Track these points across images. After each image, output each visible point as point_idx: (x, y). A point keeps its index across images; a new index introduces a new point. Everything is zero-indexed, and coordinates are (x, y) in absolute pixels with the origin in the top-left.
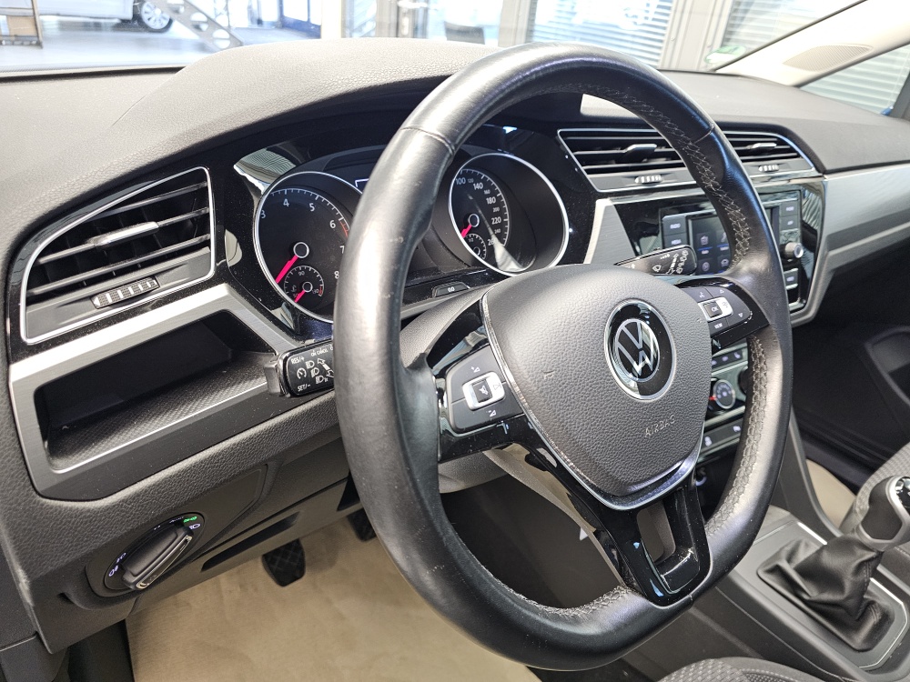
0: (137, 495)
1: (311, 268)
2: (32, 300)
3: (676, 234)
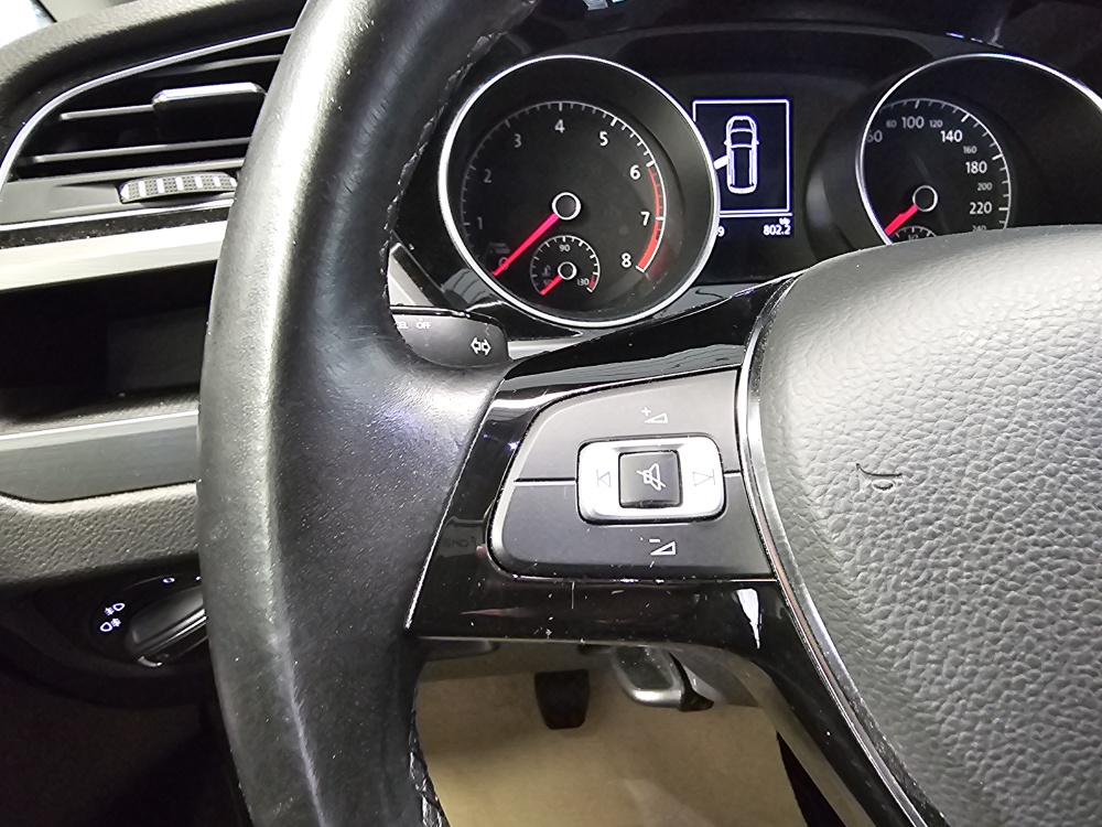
0: (104, 515)
1: (582, 242)
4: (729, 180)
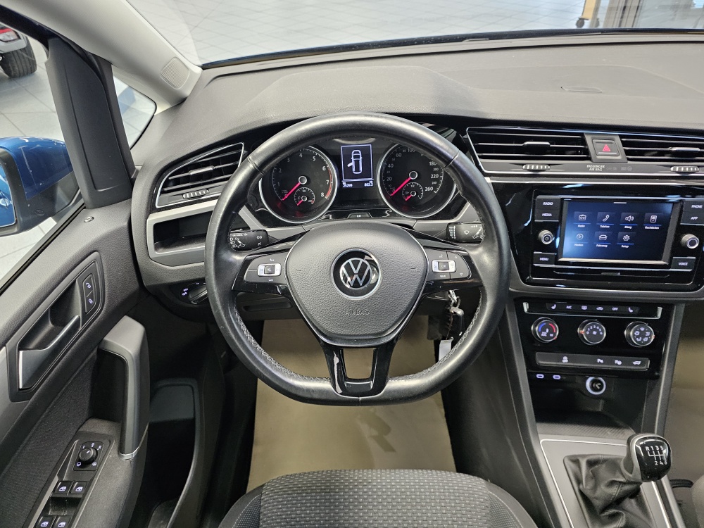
1: (309, 189)
2: (163, 192)
3: (547, 209)
4: (354, 170)
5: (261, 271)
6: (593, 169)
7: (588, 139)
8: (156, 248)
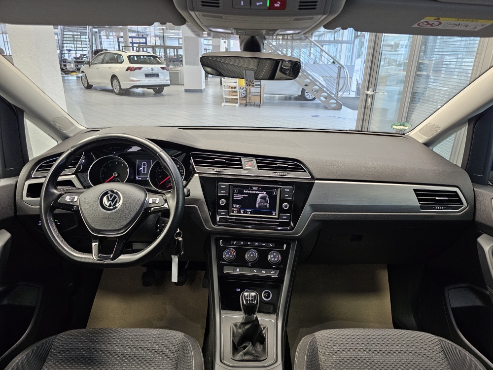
2: (37, 171)
3: (223, 189)
4: (142, 171)
5: (68, 198)
6: (243, 172)
7: (242, 159)
8: (27, 196)
